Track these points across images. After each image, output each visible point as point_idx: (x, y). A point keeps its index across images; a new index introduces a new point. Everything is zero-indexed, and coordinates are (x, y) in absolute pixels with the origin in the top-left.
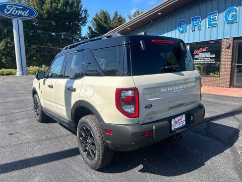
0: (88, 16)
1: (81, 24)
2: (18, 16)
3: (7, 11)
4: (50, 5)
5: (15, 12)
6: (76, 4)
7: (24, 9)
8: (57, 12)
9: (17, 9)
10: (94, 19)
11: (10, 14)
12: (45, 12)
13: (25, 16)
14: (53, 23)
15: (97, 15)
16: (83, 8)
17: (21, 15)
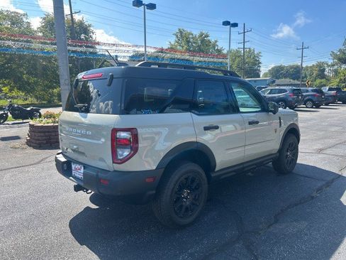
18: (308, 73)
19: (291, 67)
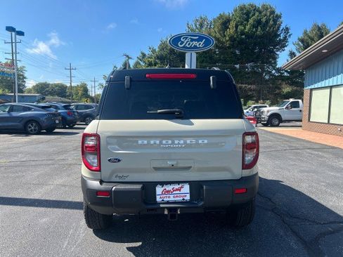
0: (290, 35)
1: (278, 50)
2: (192, 48)
3: (181, 44)
4: (235, 29)
5: (189, 44)
6: (271, 22)
7: (200, 39)
8: (244, 37)
9: (192, 40)
10: (300, 40)
11: (184, 47)
12: (227, 38)
13: (200, 48)
14: (237, 52)
15: (305, 33)
16: (283, 26)
17: (195, 47)
18: (73, 92)
19: (56, 85)
